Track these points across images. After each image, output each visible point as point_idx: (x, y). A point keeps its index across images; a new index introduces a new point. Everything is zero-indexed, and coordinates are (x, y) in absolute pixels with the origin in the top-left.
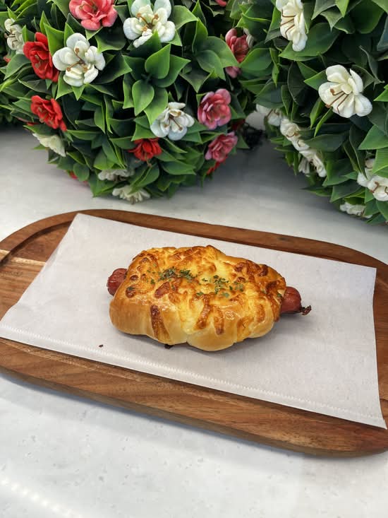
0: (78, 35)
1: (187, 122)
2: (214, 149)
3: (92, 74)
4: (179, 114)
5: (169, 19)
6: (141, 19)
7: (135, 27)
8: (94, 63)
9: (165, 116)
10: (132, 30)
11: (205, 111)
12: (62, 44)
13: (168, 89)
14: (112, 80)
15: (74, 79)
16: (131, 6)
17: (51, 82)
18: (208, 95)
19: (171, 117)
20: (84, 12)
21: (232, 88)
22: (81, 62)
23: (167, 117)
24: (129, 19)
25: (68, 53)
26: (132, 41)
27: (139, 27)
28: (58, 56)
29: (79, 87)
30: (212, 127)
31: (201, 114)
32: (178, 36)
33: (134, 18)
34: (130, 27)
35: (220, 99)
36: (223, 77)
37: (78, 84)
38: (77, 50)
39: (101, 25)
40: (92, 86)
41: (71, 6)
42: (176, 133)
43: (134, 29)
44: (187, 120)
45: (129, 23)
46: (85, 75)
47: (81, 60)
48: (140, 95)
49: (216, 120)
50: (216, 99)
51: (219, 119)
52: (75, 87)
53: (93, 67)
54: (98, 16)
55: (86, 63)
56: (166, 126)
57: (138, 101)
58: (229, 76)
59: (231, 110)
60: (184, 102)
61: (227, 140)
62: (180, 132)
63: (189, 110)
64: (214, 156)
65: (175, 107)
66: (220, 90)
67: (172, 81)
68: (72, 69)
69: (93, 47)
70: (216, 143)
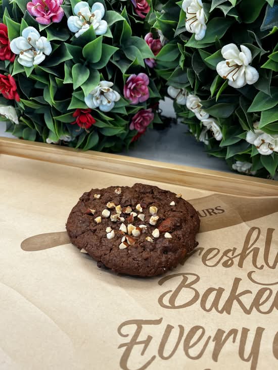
0: (32, 28)
1: (114, 97)
2: (137, 121)
3: (40, 58)
4: (108, 90)
5: (102, 19)
6: (81, 17)
7: (77, 23)
8: (42, 50)
9: (97, 92)
10: (74, 25)
11: (130, 88)
12: (19, 34)
13: (100, 71)
14: (57, 64)
15: (26, 61)
16: (74, 7)
17: (9, 63)
18: (132, 76)
19: (102, 93)
20: (38, 12)
21: (150, 74)
22: (33, 49)
23: (99, 92)
24: (72, 16)
25: (23, 41)
26: (74, 33)
27: (80, 23)
28: (15, 43)
29: (30, 68)
30: (134, 102)
31: (126, 91)
32: (110, 31)
33: (76, 17)
34: (73, 23)
35: (141, 80)
36: (143, 65)
37: (29, 65)
38: (30, 39)
39: (52, 21)
40: (40, 67)
41: (28, 6)
42: (106, 105)
43: (76, 24)
44: (115, 96)
45: (72, 19)
46: (35, 59)
47: (33, 47)
48: (78, 75)
49: (138, 97)
50: (138, 80)
51: (140, 95)
52: (26, 67)
53: (42, 53)
54: (49, 15)
55: (37, 49)
56: (97, 99)
57: (77, 79)
58: (148, 66)
59: (149, 91)
60: (113, 82)
61: (146, 115)
62: (109, 105)
63: (116, 88)
64: (136, 127)
65: (106, 85)
66: (141, 74)
67: (104, 65)
68: (24, 53)
69: (43, 38)
70: (138, 117)
